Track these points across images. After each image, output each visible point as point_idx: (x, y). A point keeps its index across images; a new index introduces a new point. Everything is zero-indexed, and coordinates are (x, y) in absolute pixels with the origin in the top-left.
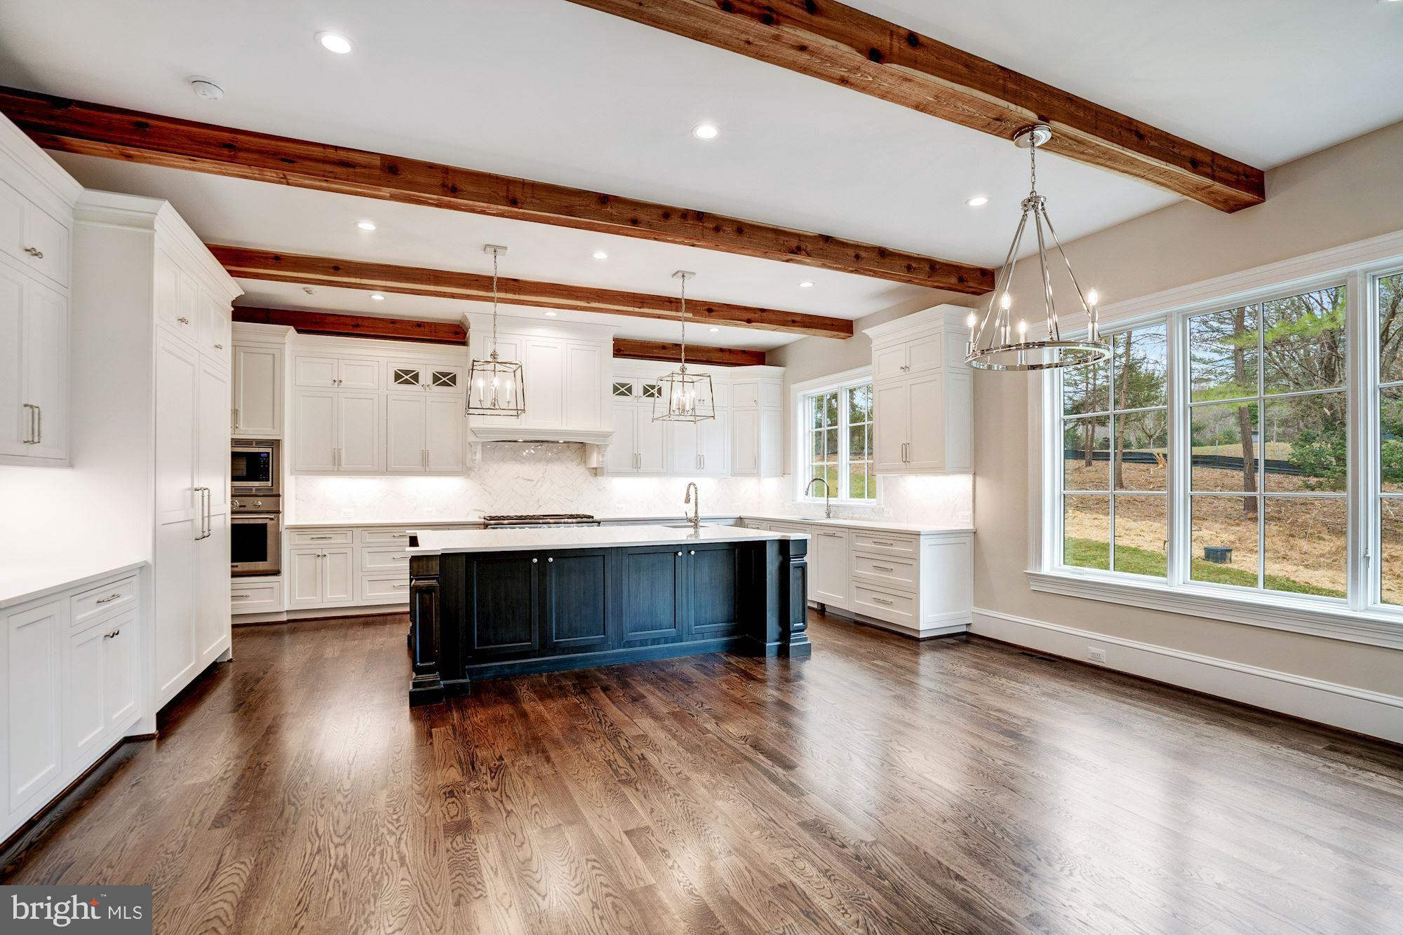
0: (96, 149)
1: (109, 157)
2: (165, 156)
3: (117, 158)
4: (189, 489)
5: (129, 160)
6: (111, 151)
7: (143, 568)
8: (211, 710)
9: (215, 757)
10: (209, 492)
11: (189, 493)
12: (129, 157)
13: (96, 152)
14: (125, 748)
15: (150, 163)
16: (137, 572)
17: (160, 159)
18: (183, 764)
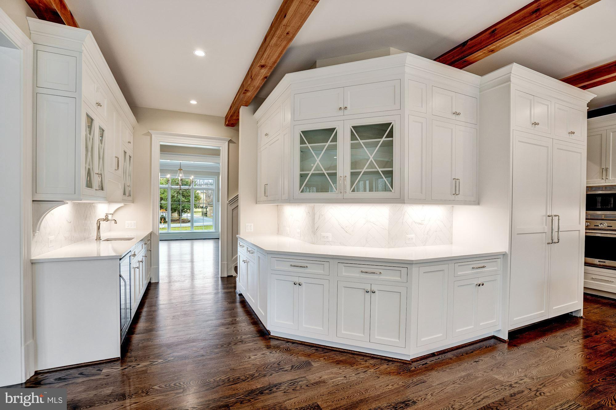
0: (480, 56)
1: (486, 56)
2: (505, 40)
3: (489, 55)
4: (544, 216)
5: (494, 53)
6: (485, 53)
7: (504, 255)
8: (544, 342)
9: (520, 370)
10: (559, 218)
11: (545, 218)
12: (492, 51)
13: (480, 57)
14: (492, 341)
15: (502, 48)
16: (501, 257)
17: (504, 43)
18: (502, 364)
